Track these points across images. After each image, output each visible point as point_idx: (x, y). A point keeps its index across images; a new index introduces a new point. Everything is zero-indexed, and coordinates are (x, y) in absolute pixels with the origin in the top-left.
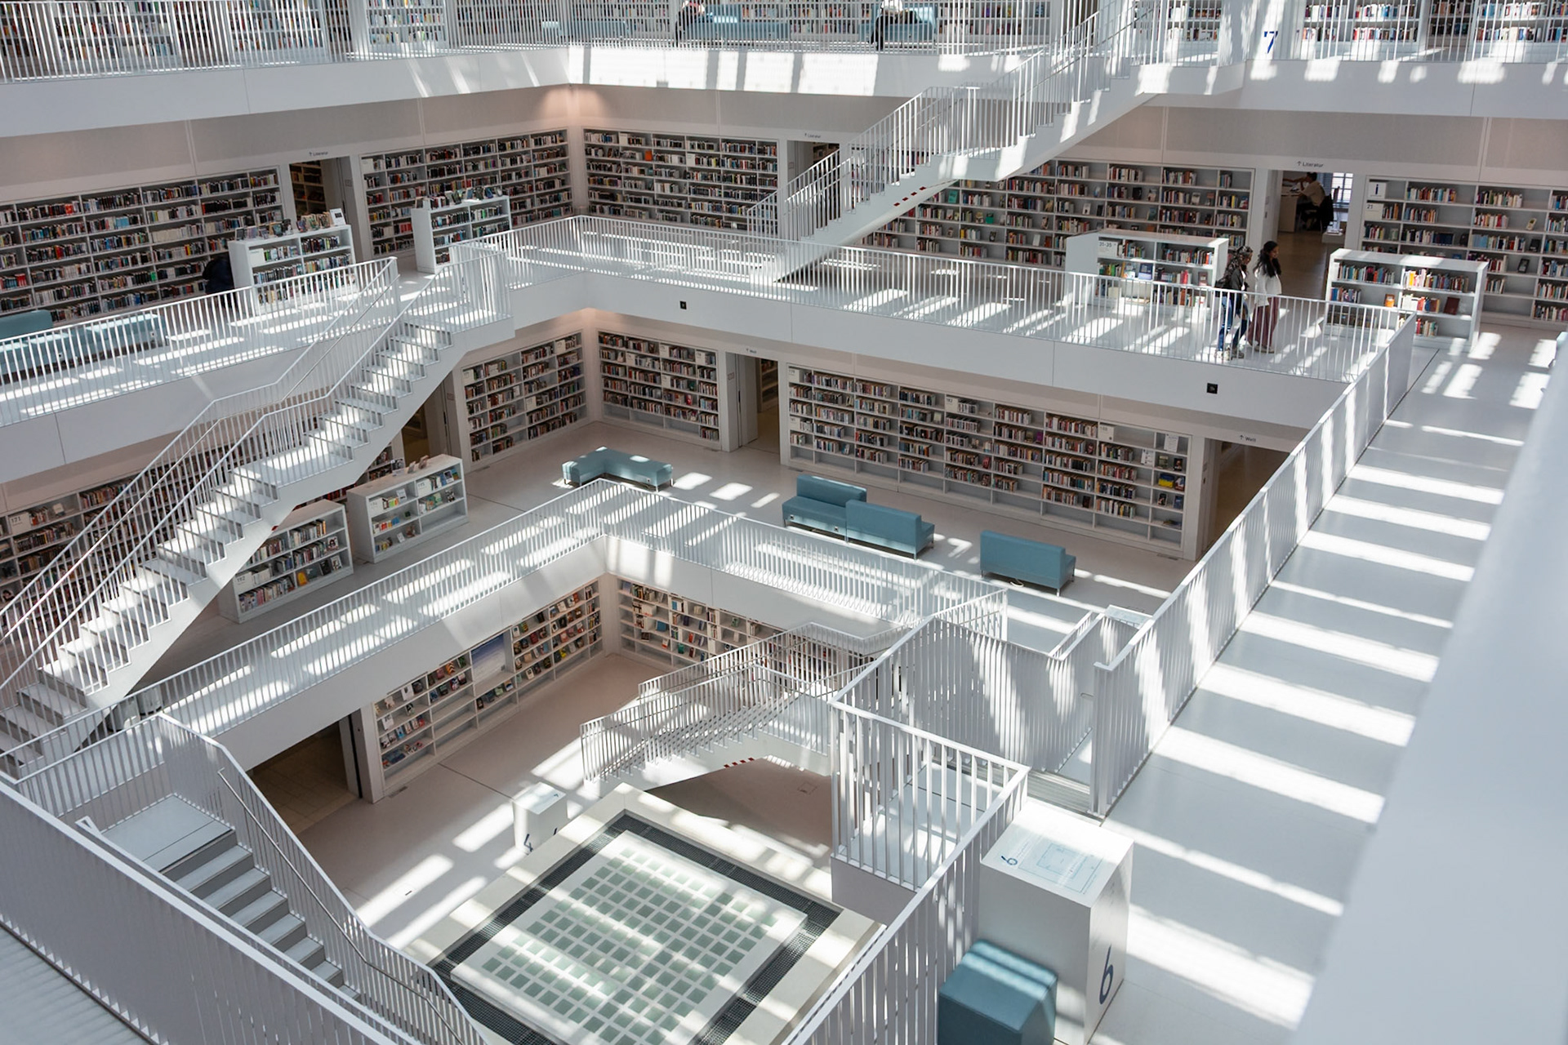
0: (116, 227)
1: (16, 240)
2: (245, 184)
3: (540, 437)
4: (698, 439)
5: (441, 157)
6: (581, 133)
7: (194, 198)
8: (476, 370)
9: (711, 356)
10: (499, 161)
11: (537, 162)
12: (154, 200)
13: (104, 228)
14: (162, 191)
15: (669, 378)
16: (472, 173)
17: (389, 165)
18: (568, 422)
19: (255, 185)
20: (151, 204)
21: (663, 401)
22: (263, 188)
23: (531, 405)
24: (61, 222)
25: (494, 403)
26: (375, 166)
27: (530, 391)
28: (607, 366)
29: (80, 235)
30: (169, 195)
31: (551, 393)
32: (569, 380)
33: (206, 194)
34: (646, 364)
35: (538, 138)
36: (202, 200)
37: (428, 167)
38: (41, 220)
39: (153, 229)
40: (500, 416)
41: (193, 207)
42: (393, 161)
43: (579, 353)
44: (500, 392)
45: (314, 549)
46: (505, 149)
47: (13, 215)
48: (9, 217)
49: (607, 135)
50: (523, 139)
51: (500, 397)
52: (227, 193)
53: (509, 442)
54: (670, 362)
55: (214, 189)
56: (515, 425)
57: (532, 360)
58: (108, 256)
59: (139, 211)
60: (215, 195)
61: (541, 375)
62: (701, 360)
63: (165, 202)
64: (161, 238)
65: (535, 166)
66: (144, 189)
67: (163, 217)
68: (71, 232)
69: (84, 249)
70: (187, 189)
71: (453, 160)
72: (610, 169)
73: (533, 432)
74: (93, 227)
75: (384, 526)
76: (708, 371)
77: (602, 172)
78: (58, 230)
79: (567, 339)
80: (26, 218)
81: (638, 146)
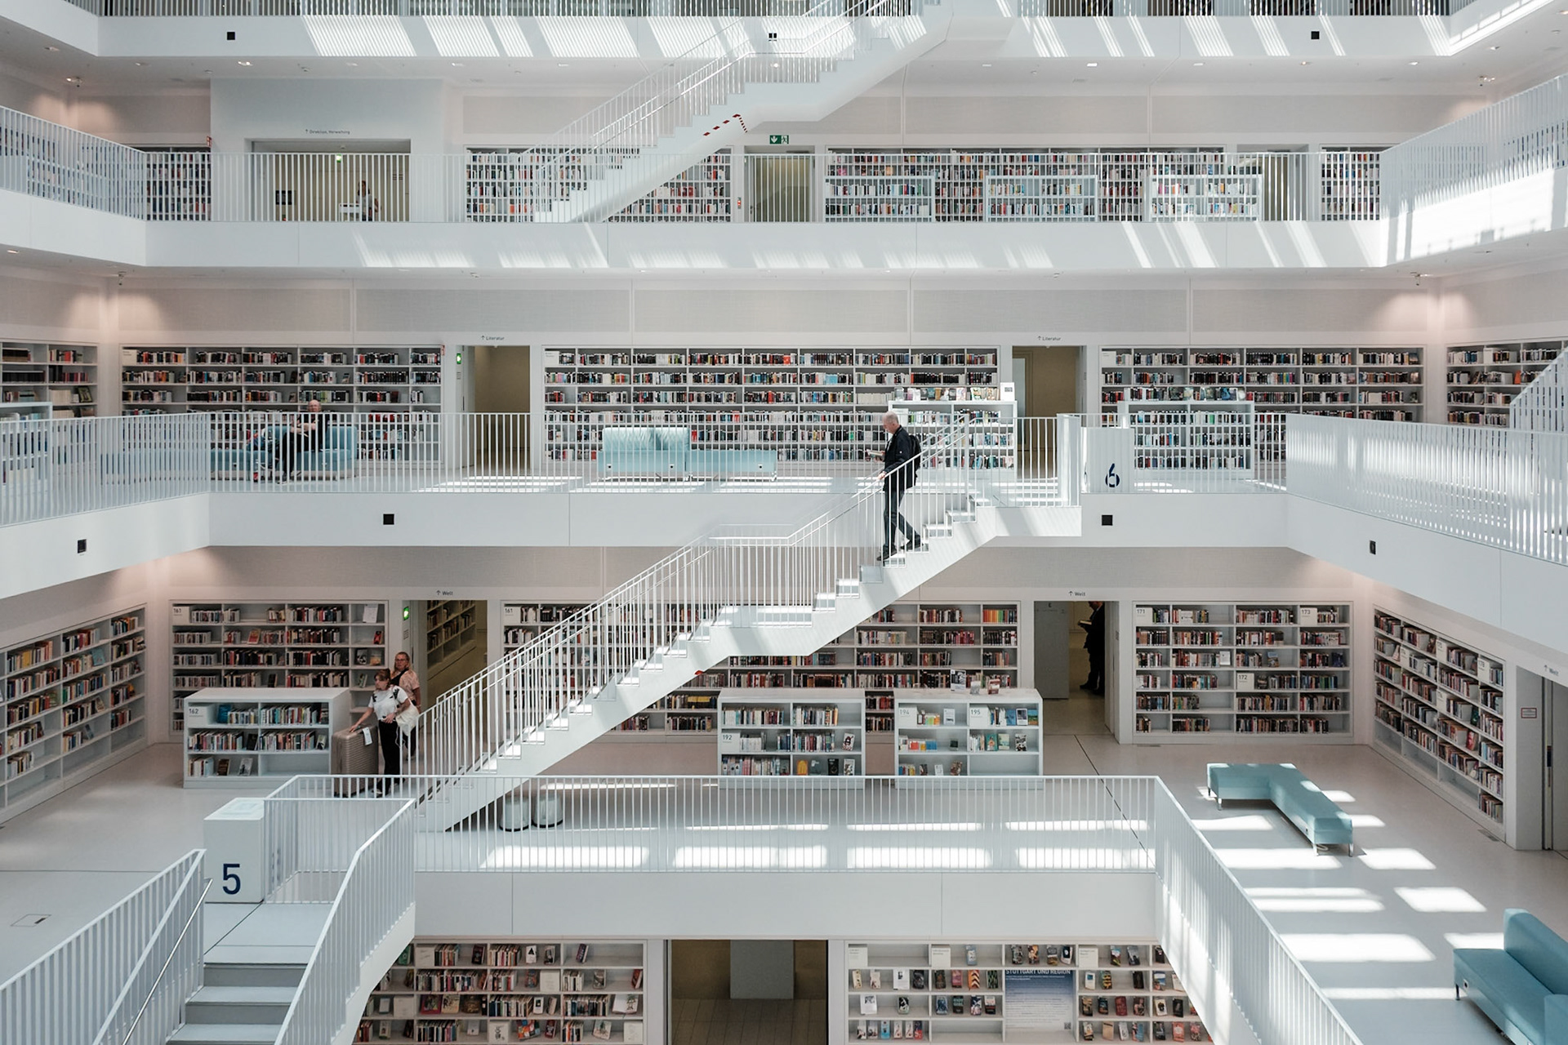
0: (825, 382)
1: (738, 381)
2: (961, 360)
3: (1255, 734)
4: (1472, 806)
5: (1210, 360)
6: (1442, 355)
7: (905, 366)
8: (1158, 611)
9: (1498, 668)
10: (1302, 376)
11: (1365, 384)
12: (865, 362)
13: (814, 381)
14: (879, 355)
15: (1445, 696)
16: (1257, 385)
17: (1137, 361)
18: (1311, 728)
19: (970, 362)
20: (861, 365)
21: (1440, 735)
22: (979, 366)
23: (1246, 684)
24: (778, 370)
25: (1181, 662)
26: (1118, 360)
27: (1246, 664)
28: (1383, 665)
29: (792, 385)
30: (880, 360)
31: (1285, 678)
32: (1320, 668)
33: (918, 363)
34: (1421, 669)
35: (1370, 355)
36: (913, 370)
37: (1192, 370)
38: (761, 366)
39: (860, 390)
40: (1190, 684)
41: (902, 375)
42: (1143, 358)
43: (1342, 634)
44: (1194, 651)
45: (819, 738)
46: (1313, 361)
47: (740, 358)
48: (737, 359)
49: (1472, 352)
50: (1343, 352)
51: (1193, 657)
52: (939, 366)
53: (1201, 724)
54: (1451, 671)
55: (926, 360)
56: (1215, 703)
57: (1253, 621)
58: (814, 409)
59: (850, 371)
60: (927, 366)
61: (1267, 646)
62: (1484, 675)
63: (876, 366)
64: (865, 400)
65: (1362, 389)
66: (858, 351)
67: (870, 380)
68: (784, 381)
69: (793, 398)
70: (899, 357)
71: (1230, 365)
72: (1472, 400)
73: (1244, 723)
74: (804, 379)
75: (914, 747)
76: (1492, 694)
77: (1463, 405)
78: (774, 377)
79: (1321, 608)
80: (749, 363)
81: (1505, 363)
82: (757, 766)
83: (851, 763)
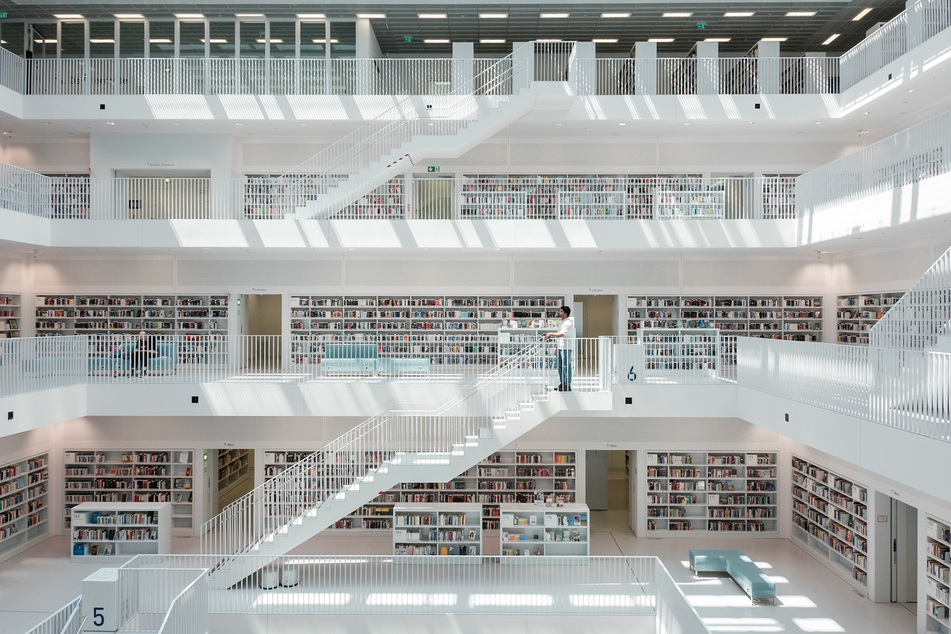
0: (460, 317)
1: (408, 316)
2: (542, 303)
3: (719, 532)
4: (849, 576)
5: (693, 303)
6: (834, 300)
7: (508, 307)
8: (661, 456)
9: (864, 491)
10: (749, 313)
11: (788, 319)
12: (485, 304)
13: (453, 316)
14: (493, 301)
15: (833, 509)
16: (722, 319)
17: (649, 304)
18: (753, 529)
19: (548, 305)
20: (482, 306)
21: (831, 533)
23: (714, 501)
24: (432, 309)
25: (675, 487)
26: (638, 303)
27: (714, 489)
28: (797, 489)
29: (440, 318)
30: (494, 303)
31: (738, 498)
32: (759, 492)
33: (516, 305)
34: (819, 492)
35: (791, 301)
36: (514, 309)
37: (683, 309)
38: (422, 307)
39: (481, 322)
40: (680, 501)
41: (507, 313)
42: (653, 302)
43: (772, 470)
44: (683, 481)
45: (454, 533)
46: (756, 304)
47: (409, 302)
48: (407, 303)
49: (852, 299)
50: (774, 299)
51: (682, 485)
52: (529, 307)
53: (686, 525)
54: (837, 494)
55: (522, 303)
56: (696, 512)
57: (718, 463)
58: (453, 333)
59: (475, 310)
60: (522, 307)
61: (727, 478)
62: (856, 496)
63: (491, 307)
64: (485, 327)
65: (785, 322)
66: (480, 298)
67: (488, 316)
68: (435, 316)
69: (441, 326)
70: (505, 301)
71: (705, 307)
72: (852, 328)
73: (713, 525)
74: (448, 314)
75: (512, 539)
76: (860, 507)
77: (847, 331)
78: (429, 314)
79: (759, 455)
80: (414, 305)
81: (871, 306)
82: (417, 550)
83: (474, 549)
